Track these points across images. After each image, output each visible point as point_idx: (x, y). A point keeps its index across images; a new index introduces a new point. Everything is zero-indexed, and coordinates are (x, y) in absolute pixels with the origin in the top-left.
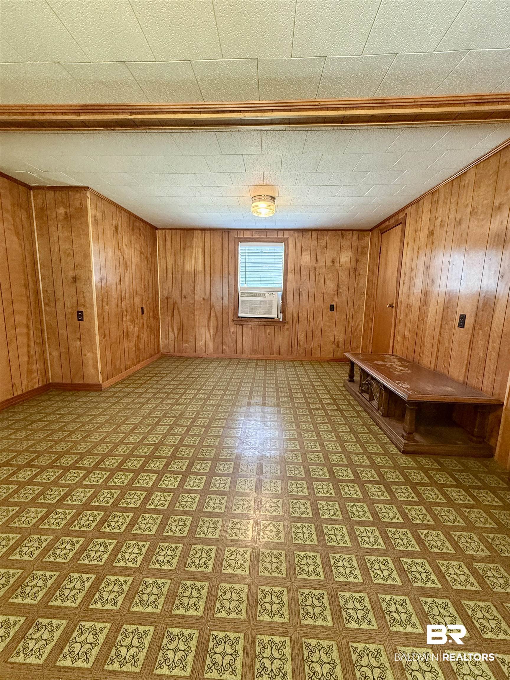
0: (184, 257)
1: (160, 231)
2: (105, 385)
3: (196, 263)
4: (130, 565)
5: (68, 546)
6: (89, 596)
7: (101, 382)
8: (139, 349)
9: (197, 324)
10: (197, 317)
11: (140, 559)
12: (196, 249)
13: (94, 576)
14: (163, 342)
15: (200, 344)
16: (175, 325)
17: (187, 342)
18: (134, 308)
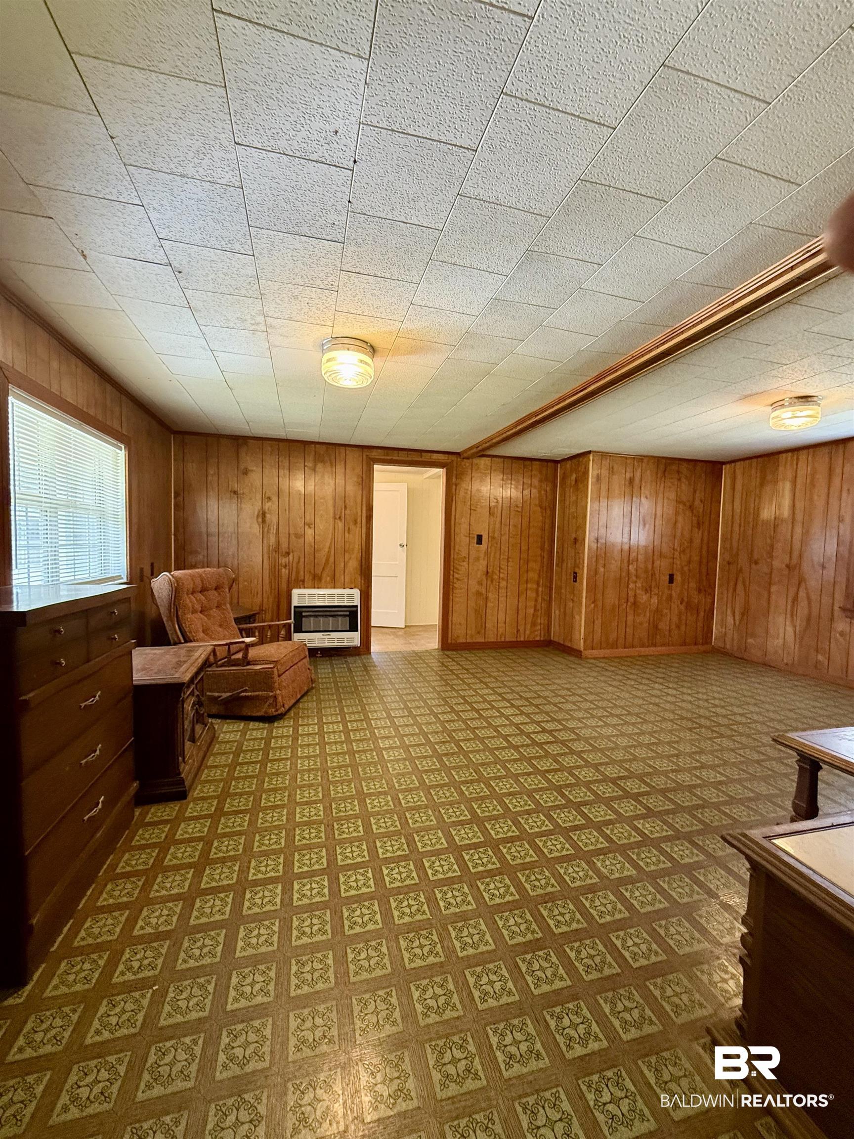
0: (760, 498)
1: (728, 466)
2: (588, 653)
3: (779, 506)
4: (545, 851)
5: (522, 803)
6: (506, 841)
7: (582, 649)
8: (656, 627)
9: (772, 609)
10: (773, 597)
11: (556, 854)
12: (780, 484)
13: (518, 833)
14: (716, 629)
15: (774, 644)
16: (737, 606)
17: (753, 636)
18: (653, 575)
